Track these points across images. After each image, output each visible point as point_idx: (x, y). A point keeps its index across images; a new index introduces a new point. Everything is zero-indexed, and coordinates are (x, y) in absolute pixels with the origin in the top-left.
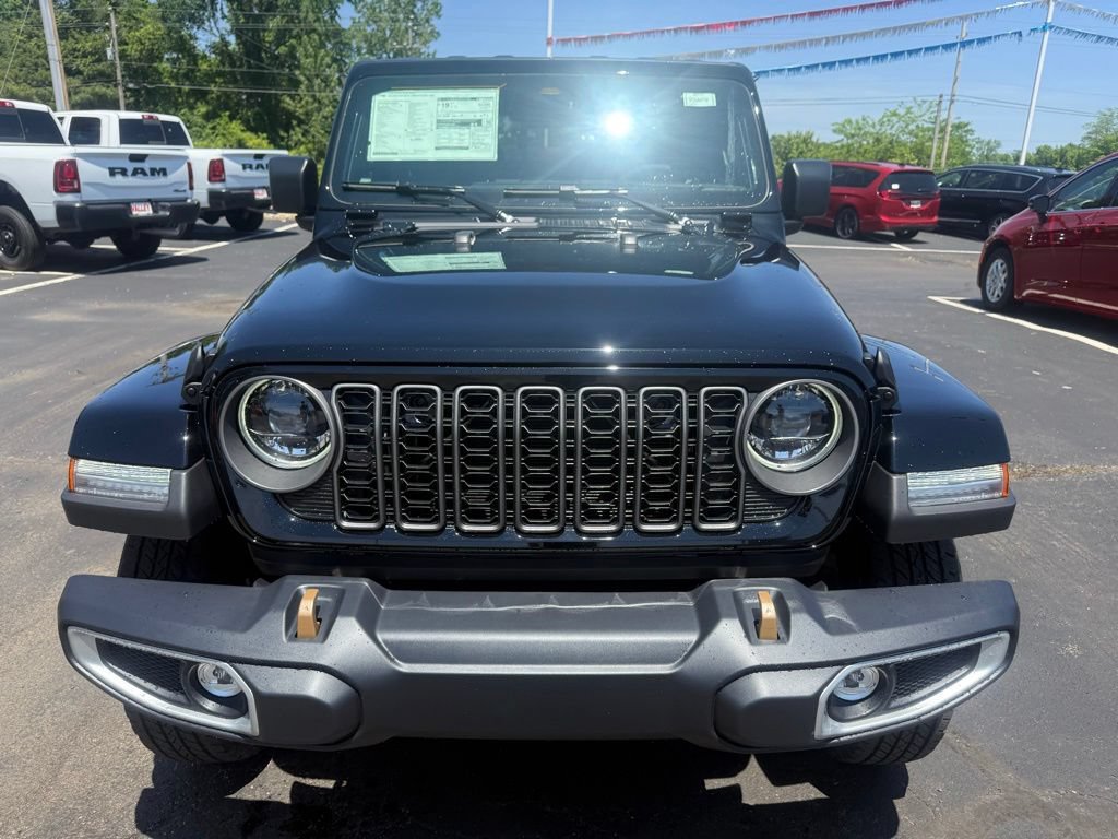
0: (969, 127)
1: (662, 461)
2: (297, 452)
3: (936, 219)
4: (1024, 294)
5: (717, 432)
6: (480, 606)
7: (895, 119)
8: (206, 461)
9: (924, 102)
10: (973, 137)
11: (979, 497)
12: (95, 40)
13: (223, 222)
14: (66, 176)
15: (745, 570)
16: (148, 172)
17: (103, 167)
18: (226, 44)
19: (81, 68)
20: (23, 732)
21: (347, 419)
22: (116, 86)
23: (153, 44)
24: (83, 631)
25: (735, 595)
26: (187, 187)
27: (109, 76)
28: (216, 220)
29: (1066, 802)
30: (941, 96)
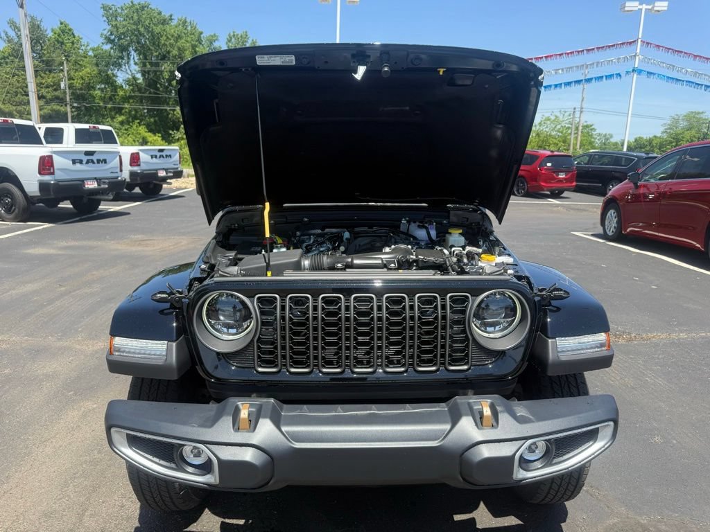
0: (593, 127)
1: (428, 333)
2: (232, 331)
3: (574, 184)
4: (628, 231)
5: (456, 317)
6: (336, 412)
7: (548, 122)
8: (186, 336)
9: (565, 112)
10: (595, 133)
11: (594, 350)
12: (54, 77)
13: (137, 190)
14: (46, 165)
15: (473, 391)
16: (96, 161)
17: (68, 159)
18: (135, 79)
19: (45, 94)
20: (59, 497)
21: (262, 313)
22: (66, 105)
23: (90, 80)
24: (120, 430)
25: (469, 404)
26: (119, 169)
27: (62, 99)
28: (134, 189)
29: (654, 523)
30: (575, 109)
